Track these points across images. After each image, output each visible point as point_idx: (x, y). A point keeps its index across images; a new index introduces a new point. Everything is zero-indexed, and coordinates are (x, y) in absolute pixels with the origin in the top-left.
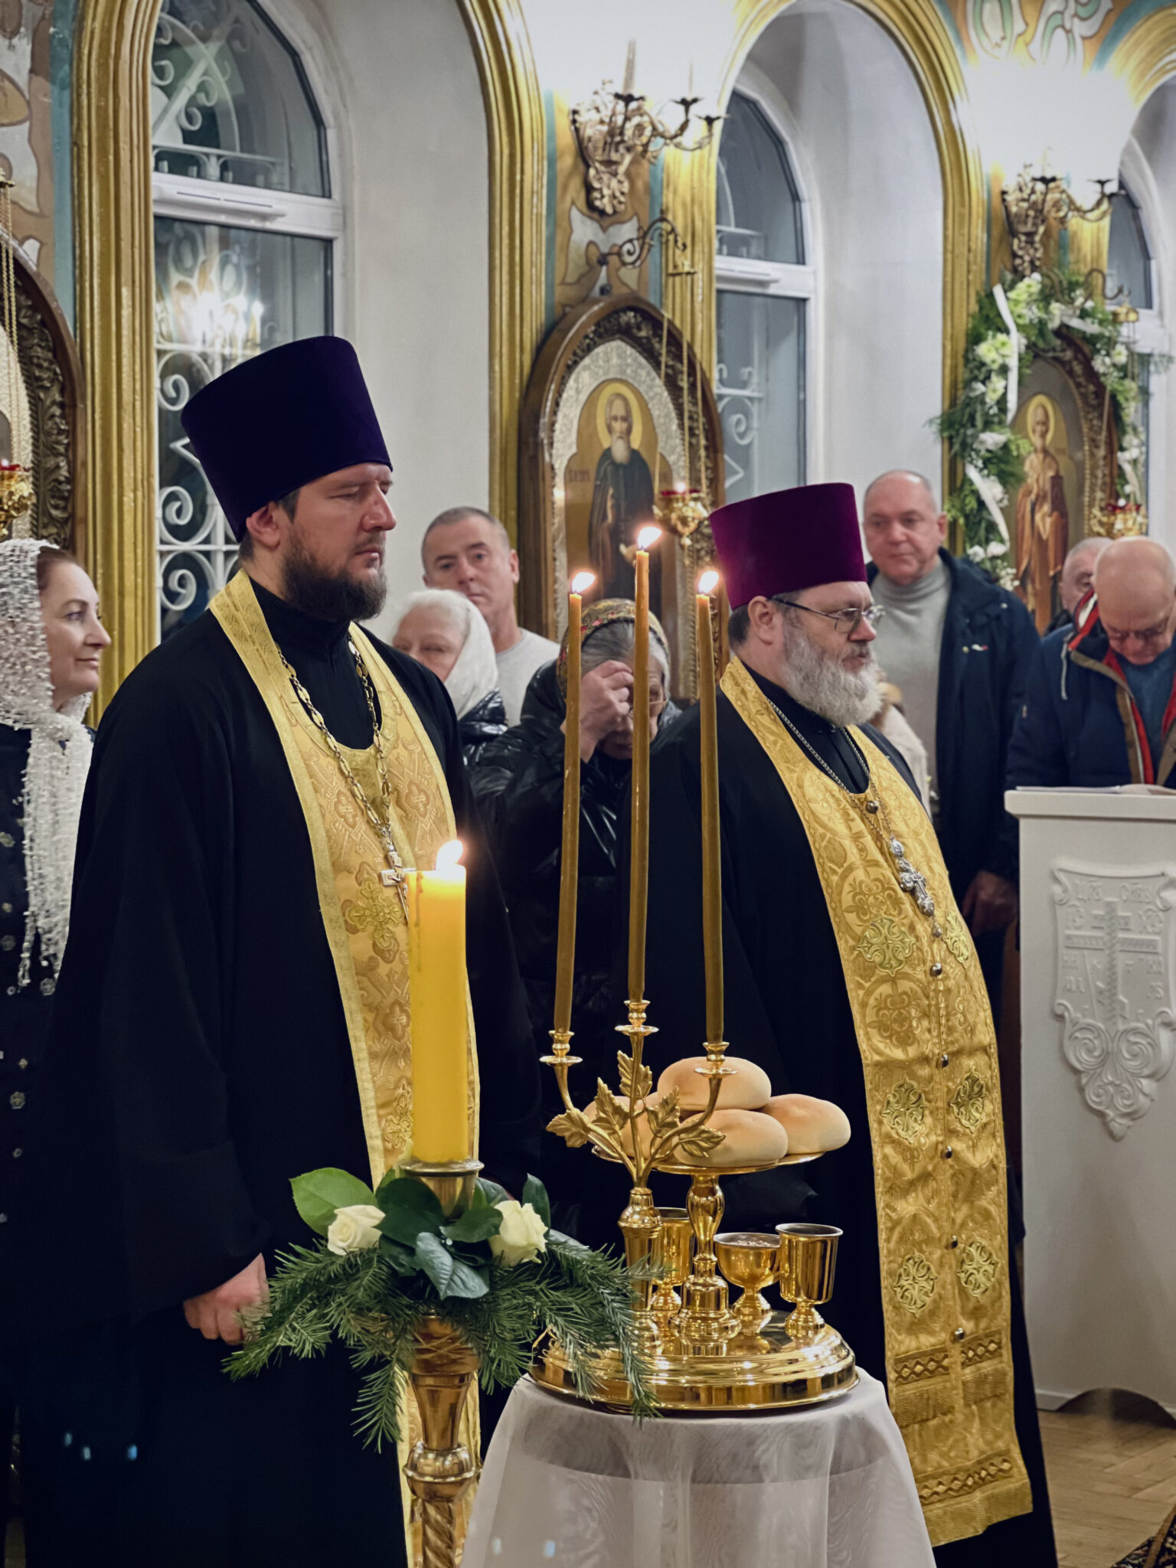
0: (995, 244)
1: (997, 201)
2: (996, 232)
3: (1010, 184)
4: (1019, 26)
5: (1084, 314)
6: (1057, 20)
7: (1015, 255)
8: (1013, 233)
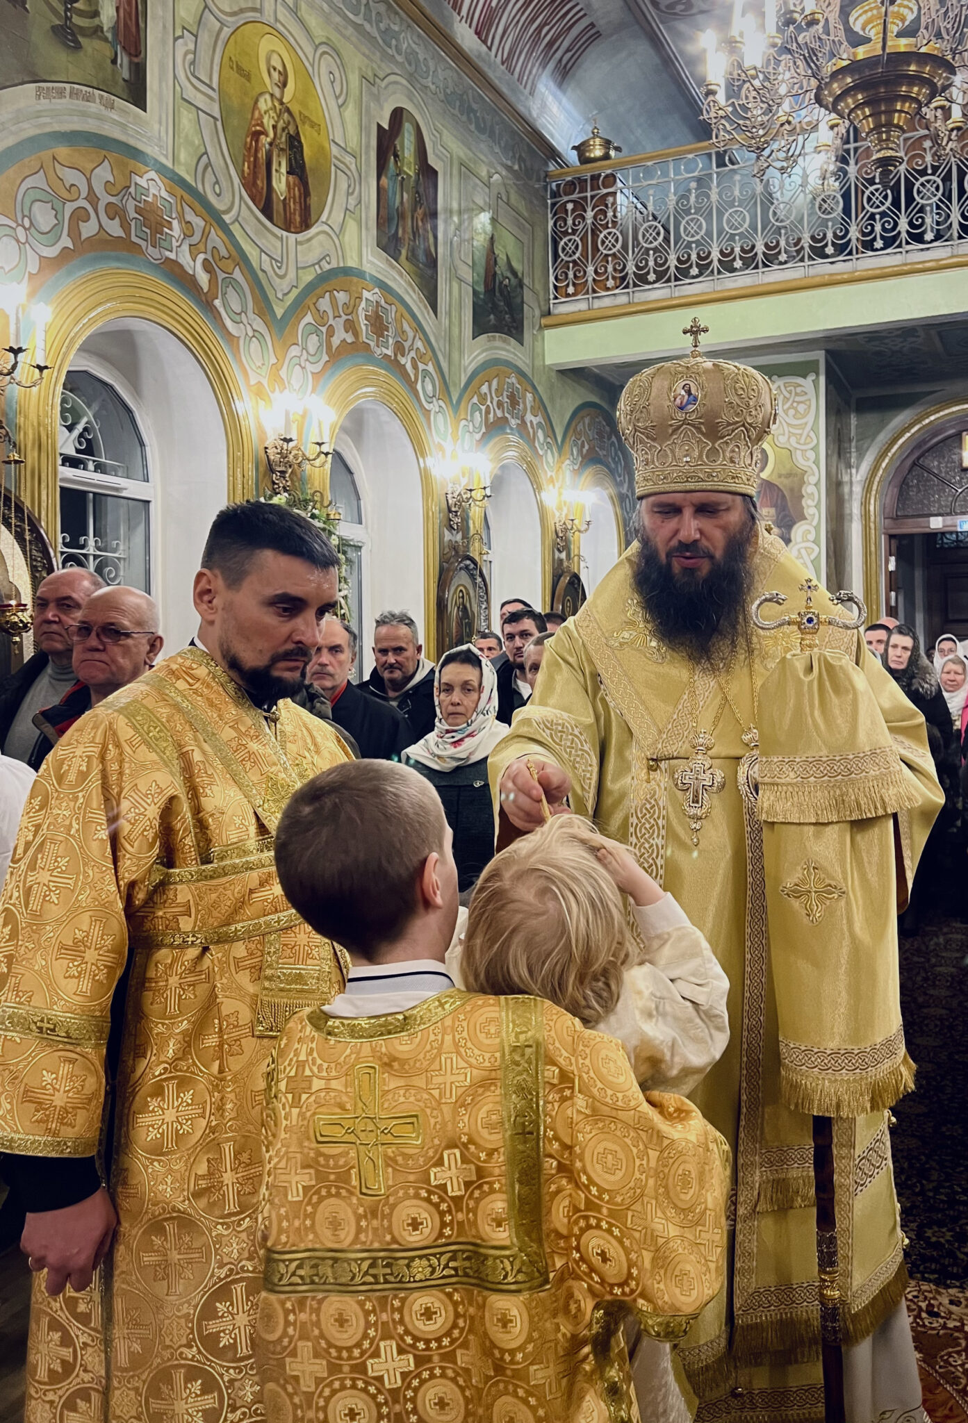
0: (261, 476)
1: (262, 453)
2: (262, 469)
3: (269, 443)
4: (274, 360)
5: (313, 516)
6: (296, 360)
7: (274, 483)
8: (272, 471)
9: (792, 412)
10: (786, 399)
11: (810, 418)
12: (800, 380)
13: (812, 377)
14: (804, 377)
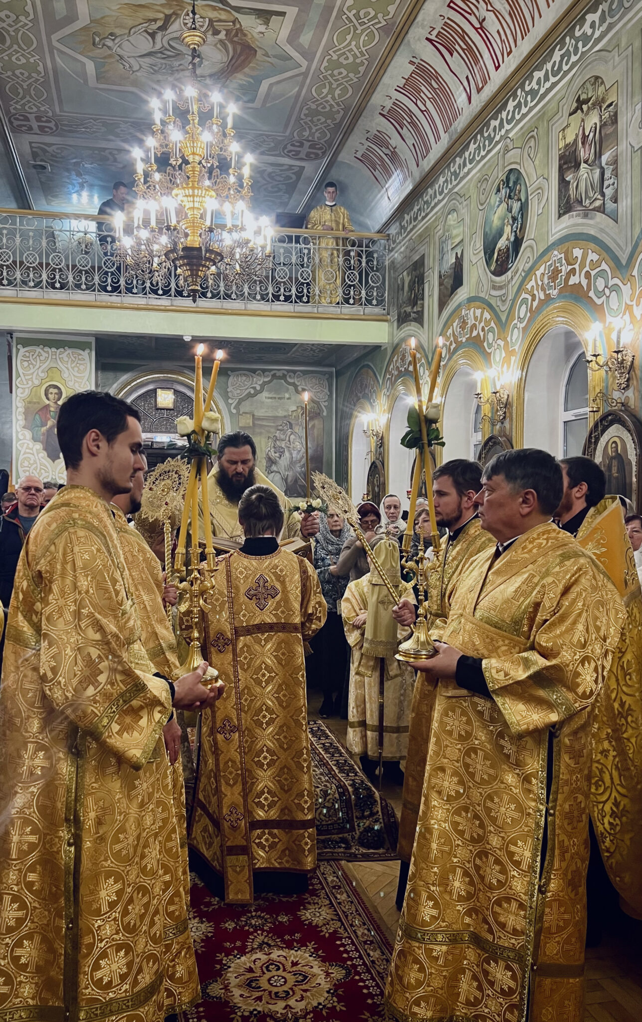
9: (76, 369)
10: (73, 361)
11: (87, 373)
12: (81, 352)
13: (87, 351)
14: (84, 350)
